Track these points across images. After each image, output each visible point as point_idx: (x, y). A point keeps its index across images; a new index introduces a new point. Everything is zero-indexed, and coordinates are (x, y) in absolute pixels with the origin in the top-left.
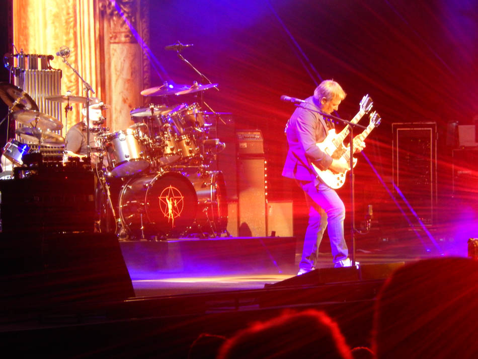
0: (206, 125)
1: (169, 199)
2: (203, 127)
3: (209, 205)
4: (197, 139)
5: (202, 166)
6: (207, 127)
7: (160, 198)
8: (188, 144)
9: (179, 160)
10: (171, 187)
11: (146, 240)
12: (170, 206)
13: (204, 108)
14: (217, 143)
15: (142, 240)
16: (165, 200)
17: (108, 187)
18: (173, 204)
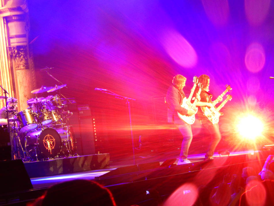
0: (63, 104)
1: (48, 141)
2: (61, 105)
3: (67, 142)
4: (59, 112)
5: (62, 124)
6: (63, 106)
7: (44, 141)
8: (55, 114)
9: (51, 122)
10: (48, 135)
11: (39, 161)
12: (49, 144)
13: (61, 97)
14: (68, 113)
15: (37, 161)
16: (46, 141)
17: (19, 138)
18: (50, 143)
